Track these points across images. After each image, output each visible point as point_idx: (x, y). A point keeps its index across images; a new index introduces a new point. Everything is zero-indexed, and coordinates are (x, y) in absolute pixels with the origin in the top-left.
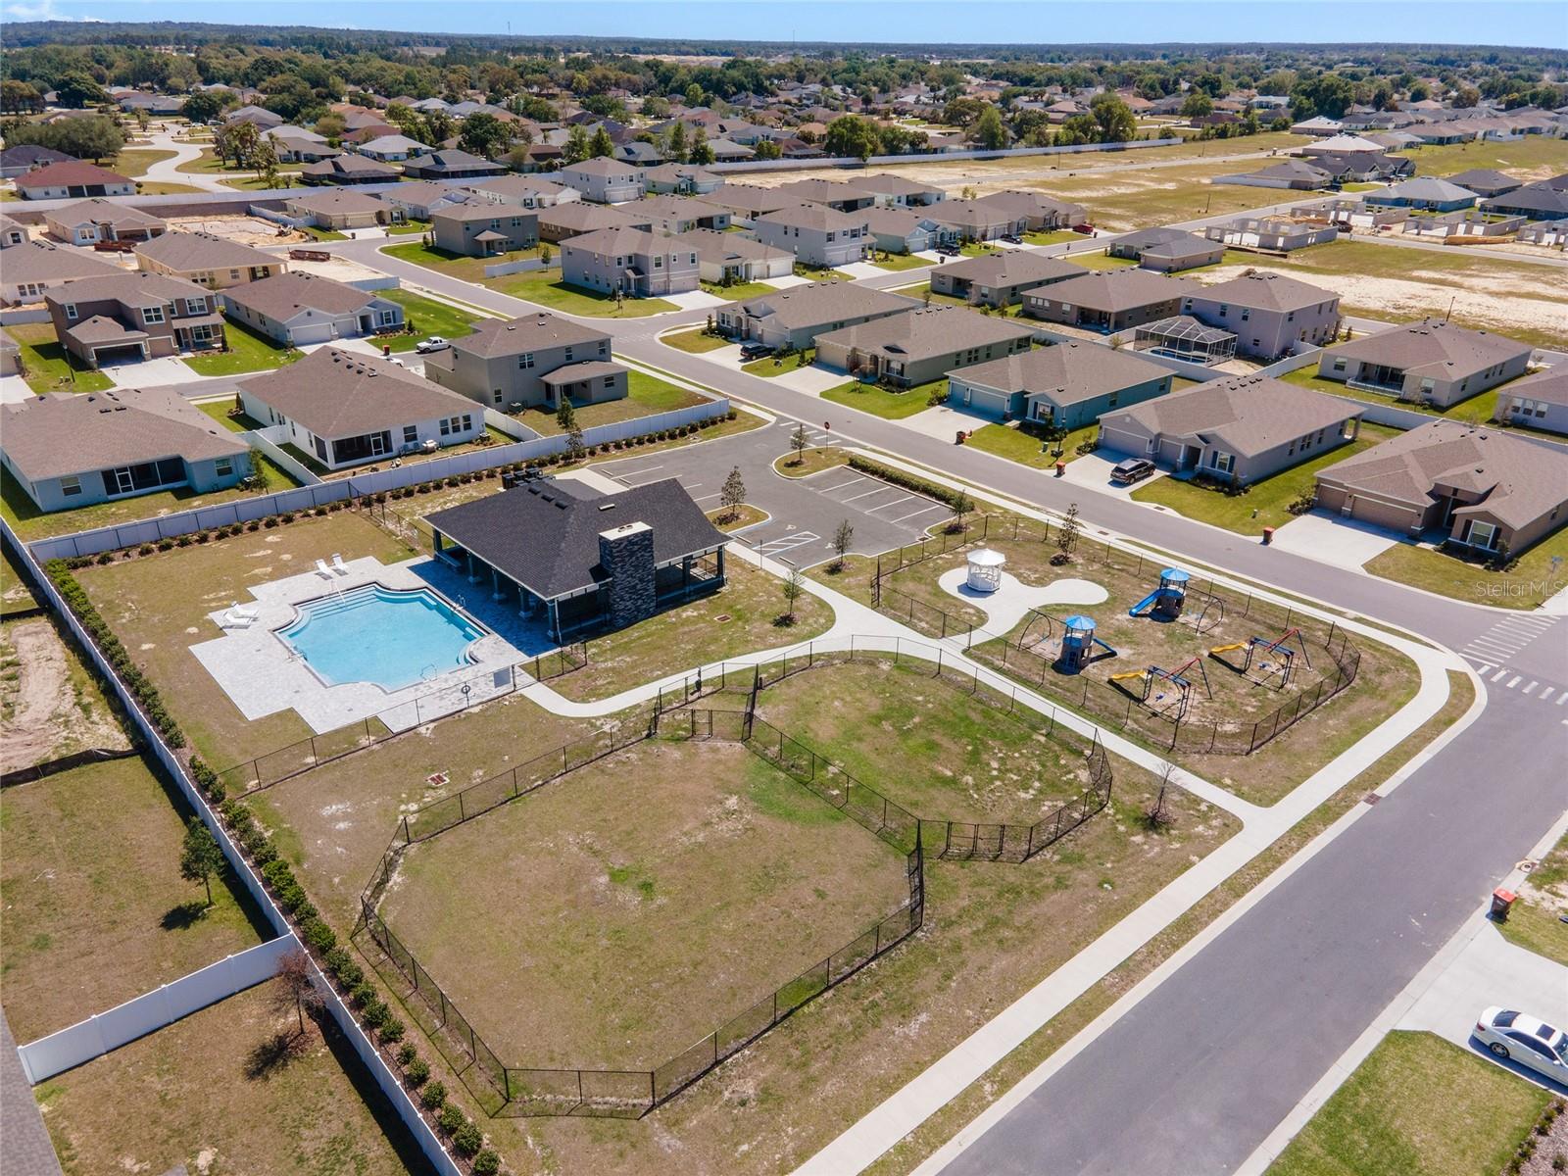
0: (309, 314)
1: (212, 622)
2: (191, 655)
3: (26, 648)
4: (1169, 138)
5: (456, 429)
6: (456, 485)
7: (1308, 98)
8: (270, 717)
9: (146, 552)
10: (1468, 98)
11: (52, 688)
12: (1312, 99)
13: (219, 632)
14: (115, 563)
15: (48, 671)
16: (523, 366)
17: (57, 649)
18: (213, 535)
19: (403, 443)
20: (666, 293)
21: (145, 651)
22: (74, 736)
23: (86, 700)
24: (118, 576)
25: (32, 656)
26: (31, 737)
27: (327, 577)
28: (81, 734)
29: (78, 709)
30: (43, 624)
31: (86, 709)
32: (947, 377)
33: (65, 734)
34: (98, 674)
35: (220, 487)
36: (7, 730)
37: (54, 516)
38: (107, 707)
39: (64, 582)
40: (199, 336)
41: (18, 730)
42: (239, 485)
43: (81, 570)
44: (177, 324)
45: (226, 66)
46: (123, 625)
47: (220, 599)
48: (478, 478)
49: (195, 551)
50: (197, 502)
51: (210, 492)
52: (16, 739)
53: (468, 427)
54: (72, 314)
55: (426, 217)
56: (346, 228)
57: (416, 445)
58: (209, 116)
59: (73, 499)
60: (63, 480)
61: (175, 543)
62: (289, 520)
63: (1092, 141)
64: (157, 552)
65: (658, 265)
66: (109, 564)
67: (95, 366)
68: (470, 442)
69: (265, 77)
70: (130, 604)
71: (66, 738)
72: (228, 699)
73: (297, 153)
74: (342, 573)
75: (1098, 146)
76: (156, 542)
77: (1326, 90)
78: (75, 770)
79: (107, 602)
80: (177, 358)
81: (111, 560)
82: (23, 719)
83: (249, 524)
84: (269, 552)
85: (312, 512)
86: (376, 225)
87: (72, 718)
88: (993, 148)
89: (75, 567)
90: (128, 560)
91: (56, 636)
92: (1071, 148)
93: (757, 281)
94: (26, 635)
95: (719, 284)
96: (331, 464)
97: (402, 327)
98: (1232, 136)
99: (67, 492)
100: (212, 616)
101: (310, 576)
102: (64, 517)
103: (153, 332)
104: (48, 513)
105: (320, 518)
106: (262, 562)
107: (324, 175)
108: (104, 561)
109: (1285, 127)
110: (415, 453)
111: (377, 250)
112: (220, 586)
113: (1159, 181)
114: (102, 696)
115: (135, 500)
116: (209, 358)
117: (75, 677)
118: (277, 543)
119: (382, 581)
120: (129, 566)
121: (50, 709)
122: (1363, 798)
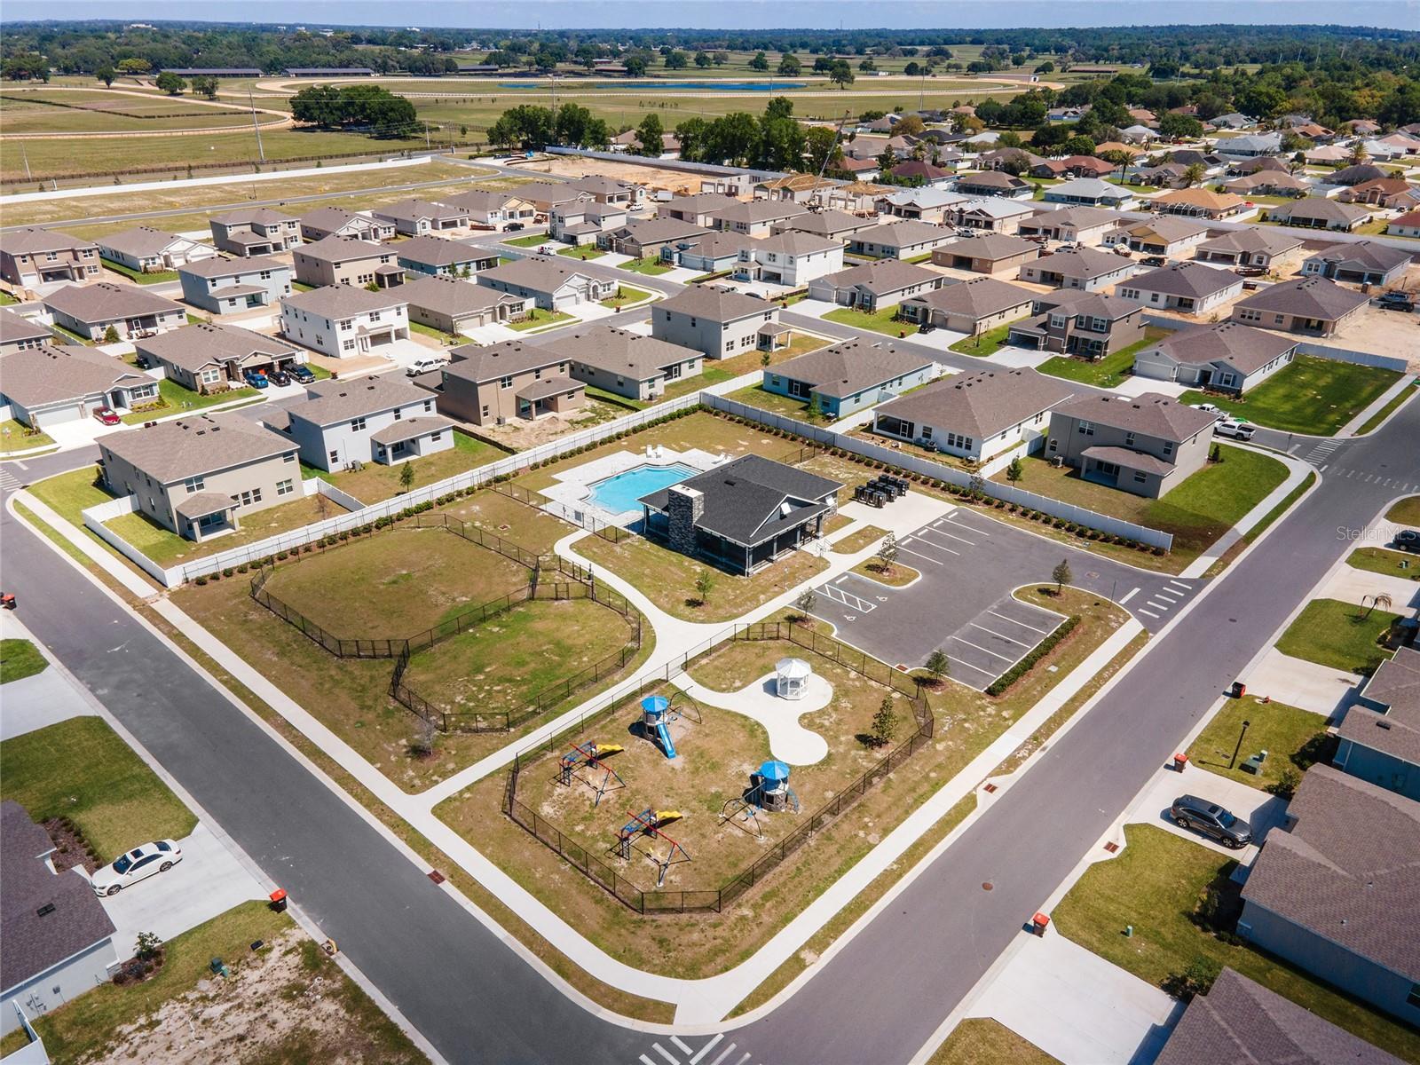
0: (1157, 354)
19: (920, 436)
57: (928, 442)
110: (926, 447)
122: (440, 872)
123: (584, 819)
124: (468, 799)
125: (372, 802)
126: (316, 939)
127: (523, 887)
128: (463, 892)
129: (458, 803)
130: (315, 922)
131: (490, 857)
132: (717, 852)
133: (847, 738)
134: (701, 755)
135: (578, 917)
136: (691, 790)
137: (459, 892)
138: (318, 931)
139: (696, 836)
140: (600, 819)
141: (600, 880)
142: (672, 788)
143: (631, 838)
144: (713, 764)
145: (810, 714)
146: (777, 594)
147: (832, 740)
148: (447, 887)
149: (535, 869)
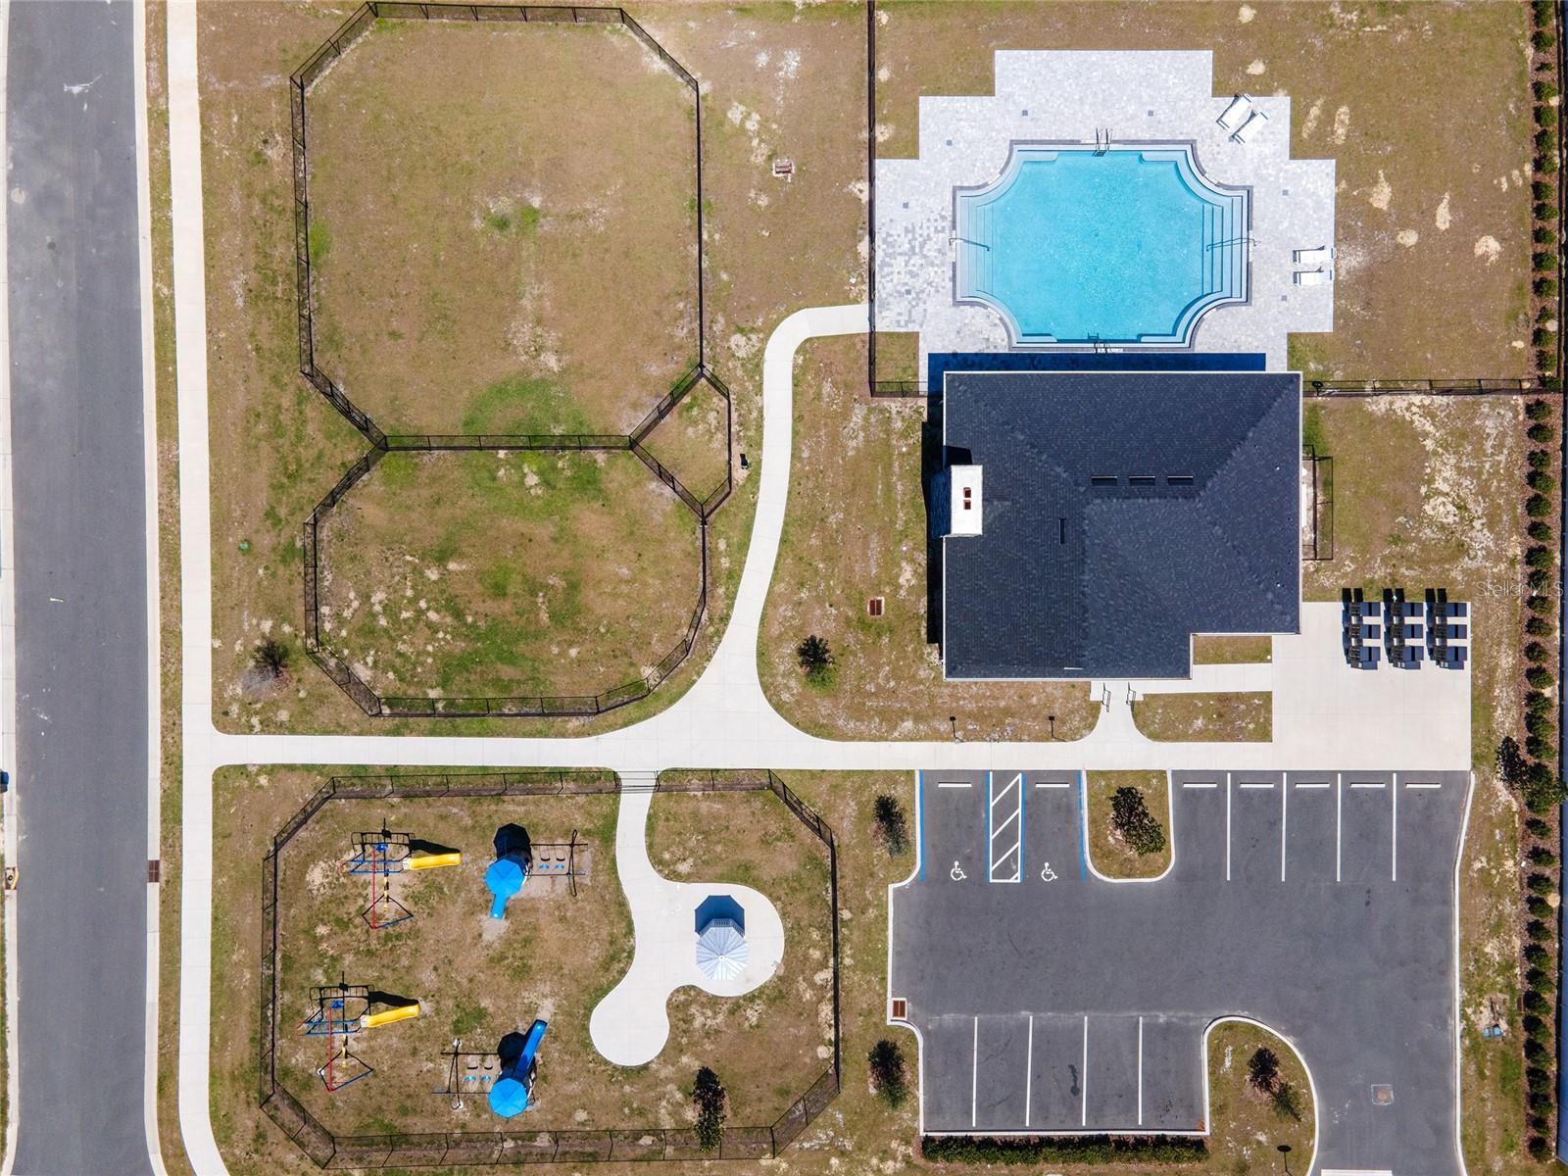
122: (162, 866)
123: (339, 921)
124: (260, 787)
125: (173, 702)
126: (7, 858)
127: (213, 958)
128: (161, 913)
129: (246, 783)
130: (18, 833)
131: (216, 890)
132: (407, 1082)
133: (691, 1063)
134: (527, 942)
135: (224, 1040)
136: (465, 982)
137: (158, 909)
138: (14, 847)
139: (407, 1047)
140: (351, 935)
141: (279, 1017)
142: (450, 962)
143: (352, 992)
144: (525, 965)
145: (699, 992)
146: (937, 736)
147: (672, 1050)
148: (153, 891)
149: (240, 945)
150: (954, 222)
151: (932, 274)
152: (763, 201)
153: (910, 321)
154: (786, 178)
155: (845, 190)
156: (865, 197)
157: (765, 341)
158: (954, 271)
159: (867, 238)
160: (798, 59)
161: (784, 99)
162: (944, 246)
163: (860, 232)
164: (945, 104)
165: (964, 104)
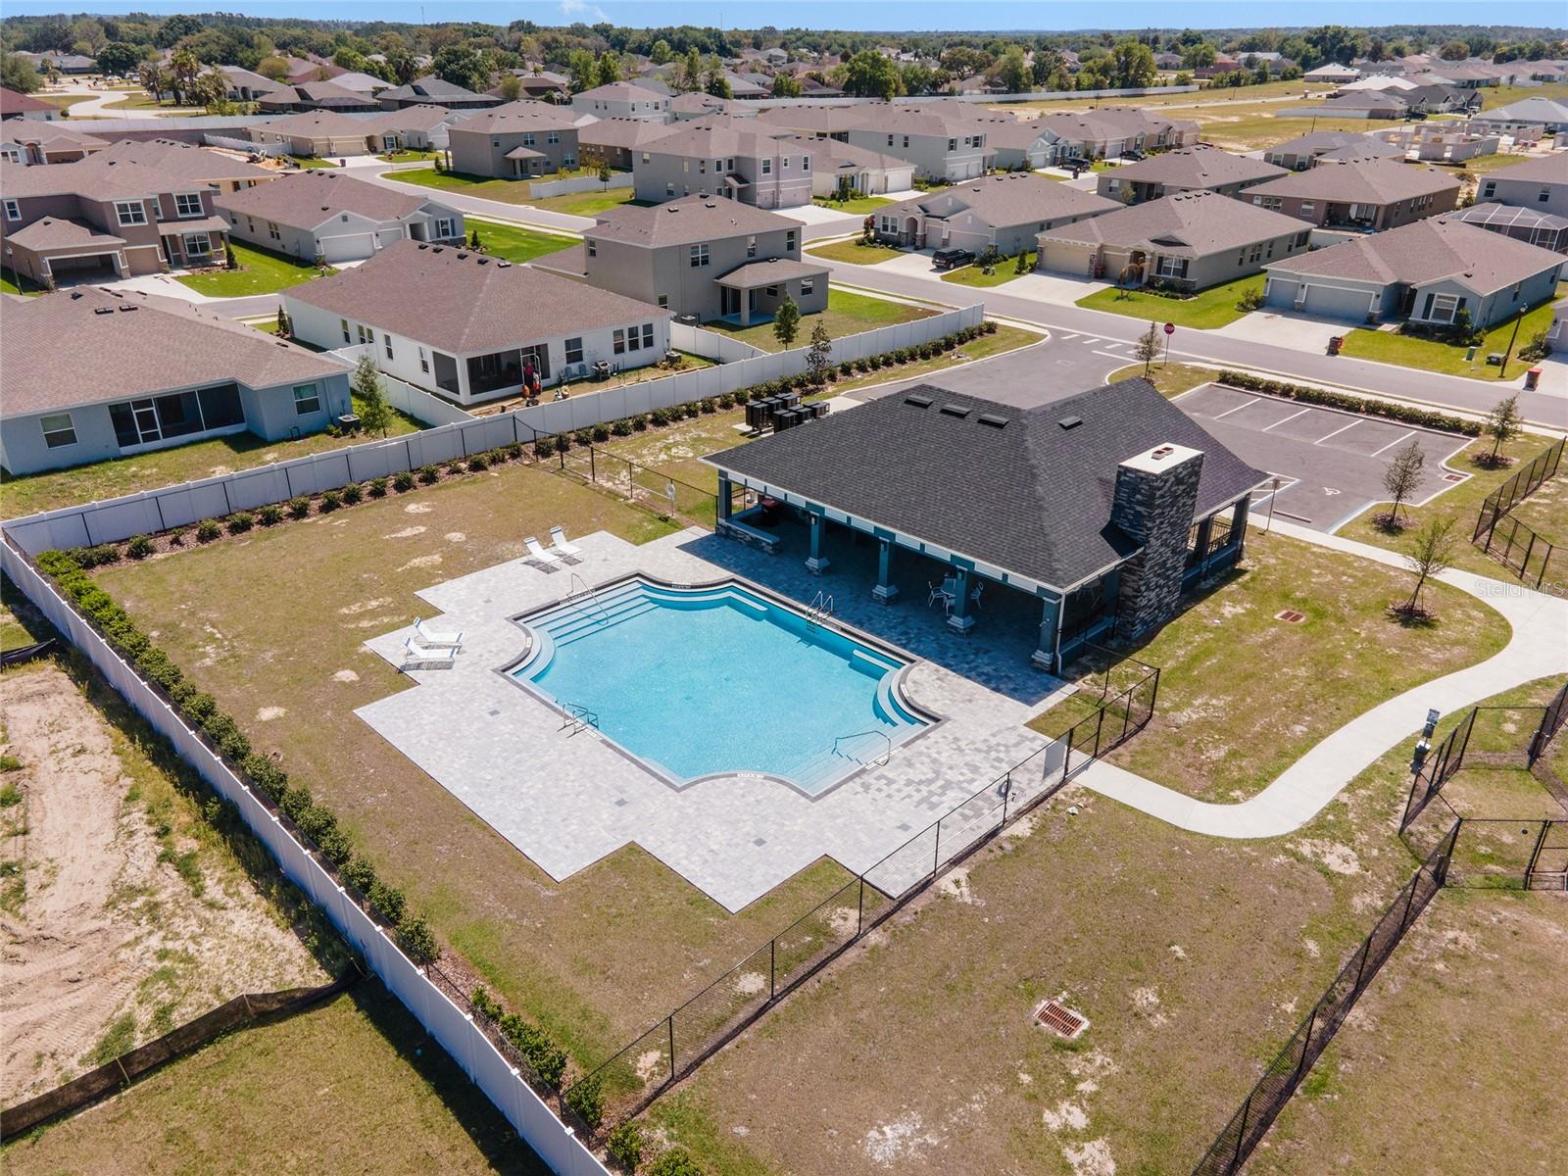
0: (345, 218)
1: (376, 658)
2: (364, 730)
3: (25, 728)
4: (1186, 84)
5: (634, 345)
6: (664, 424)
7: (1315, 46)
8: (597, 868)
9: (208, 536)
10: (1458, 52)
11: (100, 817)
12: (1319, 47)
13: (399, 679)
14: (158, 556)
15: (81, 779)
16: (695, 263)
17: (91, 727)
18: (315, 504)
19: (564, 364)
20: (775, 206)
21: (269, 724)
22: (177, 946)
23: (185, 845)
24: (173, 579)
25: (41, 746)
26: (74, 957)
27: (548, 569)
28: (193, 938)
29: (169, 868)
30: (48, 674)
31: (187, 868)
32: (1265, 271)
33: (155, 942)
34: (194, 783)
35: (302, 431)
36: (17, 940)
37: (33, 481)
38: (233, 861)
39: (78, 593)
40: (193, 249)
41: (41, 940)
42: (331, 427)
43: (99, 569)
44: (165, 229)
45: (135, 30)
46: (209, 670)
47: (373, 614)
48: (692, 413)
49: (288, 534)
50: (271, 457)
51: (288, 440)
52: (41, 963)
53: (649, 342)
54: (14, 214)
55: (424, 144)
56: (331, 155)
57: (582, 368)
58: (126, 68)
59: (64, 453)
60: (46, 420)
61: (255, 519)
62: (430, 478)
63: (1112, 86)
64: (226, 535)
65: (767, 170)
66: (149, 559)
67: (52, 283)
68: (654, 365)
69: (182, 37)
70: (209, 629)
71: (162, 955)
72: (485, 827)
73: (244, 90)
74: (570, 561)
75: (1119, 92)
76: (222, 519)
77: (1333, 37)
78: (207, 1054)
79: (165, 626)
80: (167, 277)
81: (151, 551)
82: (49, 906)
83: (368, 487)
84: (423, 529)
85: (463, 465)
86: (366, 153)
87: (161, 897)
88: (1017, 92)
89: (89, 565)
90: (179, 550)
91: (82, 700)
92: (1092, 93)
93: (875, 196)
94: (20, 700)
95: (833, 197)
96: (464, 395)
97: (463, 241)
98: (1245, 84)
99: (53, 440)
100: (372, 645)
101: (514, 567)
102: (51, 483)
103: (133, 237)
104: (22, 476)
105: (479, 474)
106: (416, 545)
107: (289, 104)
108: (139, 552)
109: (1293, 77)
110: (581, 381)
111: (378, 176)
112: (360, 590)
113: (1223, 116)
114: (215, 835)
115: (166, 455)
116: (215, 276)
117: (146, 790)
118: (427, 514)
119: (648, 571)
120: (186, 562)
121: (104, 878)
150: (857, 775)
151: (945, 755)
152: (1145, 997)
153: (1023, 739)
154: (1067, 1003)
155: (981, 903)
156: (960, 872)
157: (1290, 838)
158: (913, 741)
159: (1003, 834)
160: (873, 1134)
161: (965, 1098)
162: (898, 766)
163: (1008, 847)
164: (709, 880)
165: (684, 862)
